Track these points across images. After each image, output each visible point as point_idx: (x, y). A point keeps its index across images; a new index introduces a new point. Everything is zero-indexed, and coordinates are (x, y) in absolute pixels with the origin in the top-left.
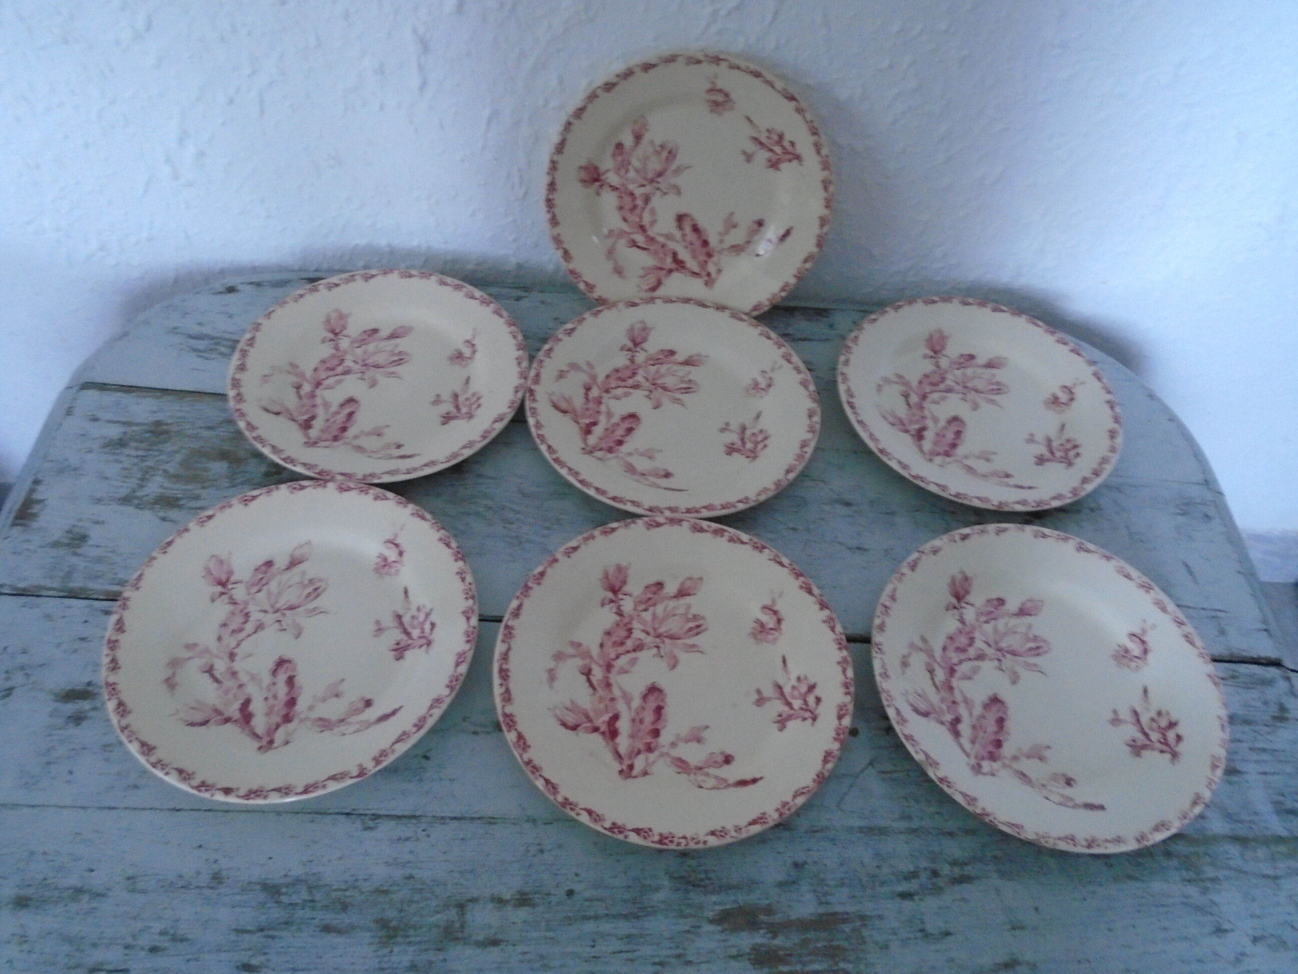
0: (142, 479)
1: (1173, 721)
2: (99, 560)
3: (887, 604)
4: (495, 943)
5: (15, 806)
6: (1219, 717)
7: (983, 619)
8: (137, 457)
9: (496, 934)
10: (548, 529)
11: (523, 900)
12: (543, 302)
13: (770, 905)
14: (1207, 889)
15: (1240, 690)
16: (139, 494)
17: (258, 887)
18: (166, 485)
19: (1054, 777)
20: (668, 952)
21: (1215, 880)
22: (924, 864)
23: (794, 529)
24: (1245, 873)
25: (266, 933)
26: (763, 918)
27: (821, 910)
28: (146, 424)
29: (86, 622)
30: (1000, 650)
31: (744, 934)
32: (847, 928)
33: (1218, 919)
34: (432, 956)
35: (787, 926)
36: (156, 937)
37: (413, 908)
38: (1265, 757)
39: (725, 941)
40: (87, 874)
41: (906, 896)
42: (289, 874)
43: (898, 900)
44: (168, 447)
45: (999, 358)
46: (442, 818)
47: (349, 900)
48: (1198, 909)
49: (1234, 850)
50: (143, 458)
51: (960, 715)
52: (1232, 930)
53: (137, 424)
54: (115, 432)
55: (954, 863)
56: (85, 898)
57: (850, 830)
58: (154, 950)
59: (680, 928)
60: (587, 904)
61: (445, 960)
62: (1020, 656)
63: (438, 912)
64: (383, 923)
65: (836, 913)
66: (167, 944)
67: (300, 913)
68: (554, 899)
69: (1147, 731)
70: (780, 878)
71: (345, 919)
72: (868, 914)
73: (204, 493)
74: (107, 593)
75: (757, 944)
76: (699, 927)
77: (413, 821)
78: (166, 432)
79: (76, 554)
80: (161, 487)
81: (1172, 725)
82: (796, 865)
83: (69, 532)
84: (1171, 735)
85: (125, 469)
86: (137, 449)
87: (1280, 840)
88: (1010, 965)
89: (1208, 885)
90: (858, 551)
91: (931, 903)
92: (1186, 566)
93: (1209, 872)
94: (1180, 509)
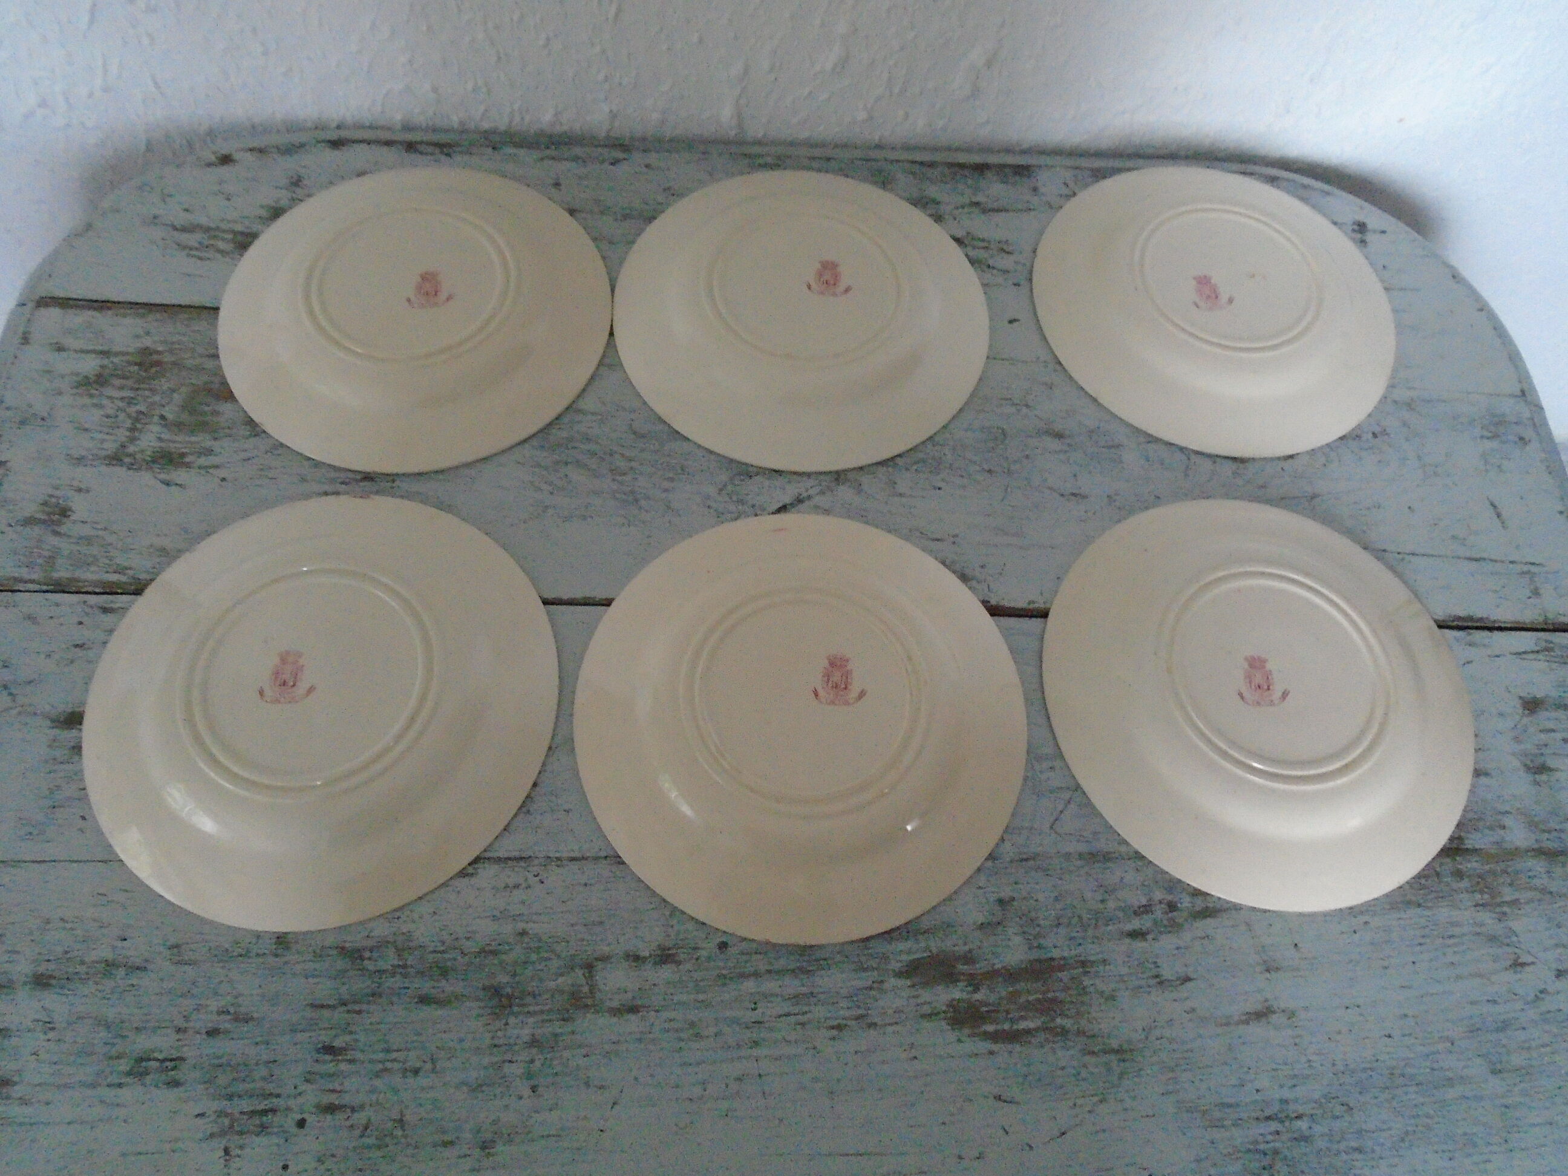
0: (132, 429)
2: (88, 540)
4: (633, 1009)
5: (17, 863)
8: (122, 399)
9: (634, 998)
10: (671, 480)
11: (665, 957)
12: (647, 166)
13: (970, 951)
14: (1504, 914)
15: (1554, 666)
16: (131, 449)
17: (335, 952)
18: (163, 436)
20: (847, 1013)
21: (1515, 903)
22: (1158, 895)
23: (990, 471)
24: (1551, 893)
25: (350, 1007)
26: (961, 967)
27: (1035, 955)
28: (127, 354)
29: (81, 623)
31: (939, 988)
32: (1064, 975)
33: (1517, 950)
34: (557, 1027)
35: (991, 976)
36: (215, 1017)
37: (529, 972)
39: (917, 997)
40: (119, 944)
41: (1137, 935)
42: (372, 934)
43: (1127, 941)
44: (164, 384)
46: (558, 859)
47: (449, 964)
48: (1492, 939)
49: (1538, 866)
50: (130, 401)
52: (1533, 963)
53: (116, 354)
54: (90, 365)
55: (1197, 893)
56: (122, 972)
57: (1067, 856)
58: (212, 1033)
59: (860, 984)
60: (744, 958)
61: (573, 1033)
63: (562, 975)
64: (495, 991)
65: (1052, 959)
66: (228, 1026)
67: (390, 982)
68: (704, 953)
70: (981, 919)
71: (448, 987)
72: (1092, 958)
73: (216, 445)
74: (103, 584)
75: (953, 1000)
76: (882, 982)
77: (522, 864)
78: (158, 363)
79: (56, 533)
80: (160, 439)
82: (1001, 902)
83: (45, 504)
85: (108, 417)
86: (122, 388)
88: (1262, 1014)
89: (1505, 909)
90: (1073, 498)
91: (1168, 942)
92: (1493, 505)
93: (1507, 894)
94: (1489, 431)
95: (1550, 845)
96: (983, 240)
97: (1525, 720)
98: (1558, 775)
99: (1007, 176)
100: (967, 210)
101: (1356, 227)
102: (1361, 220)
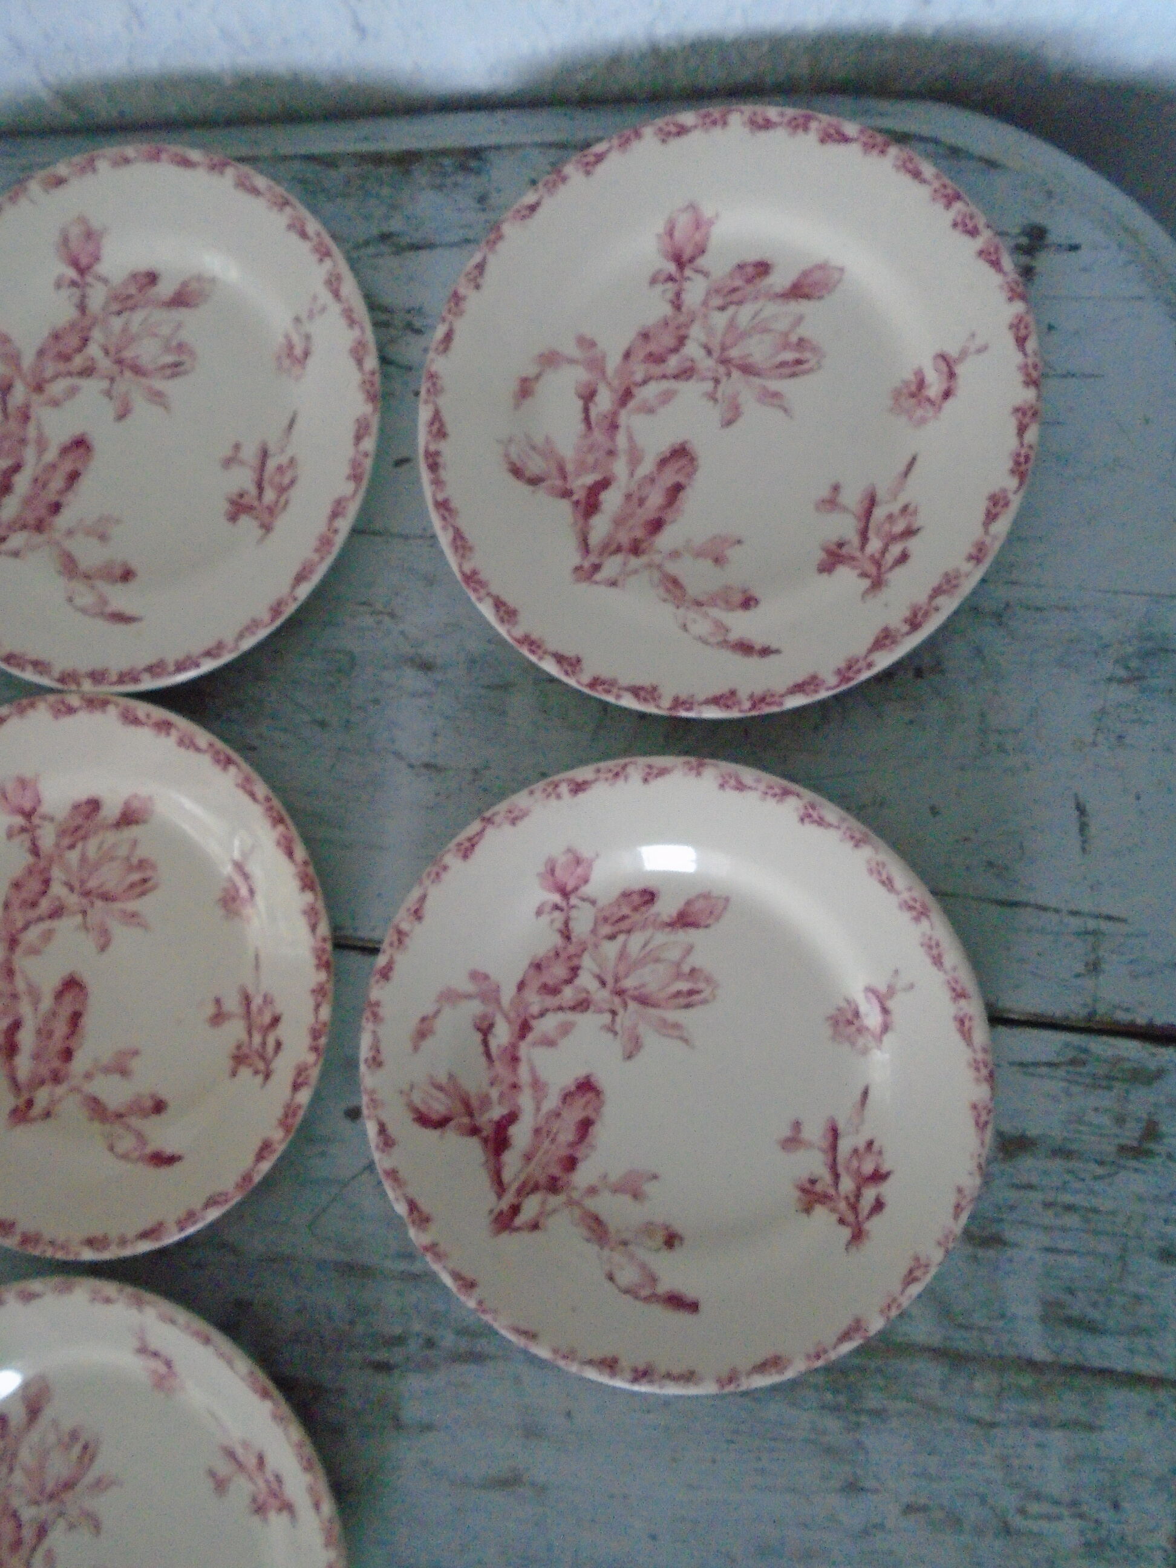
1: (885, 1168)
3: (405, 926)
6: (960, 1190)
7: (606, 930)
14: (858, 1425)
15: (1075, 1089)
19: (648, 1229)
21: (878, 1414)
22: (417, 1327)
23: (323, 724)
24: (938, 1410)
30: (620, 993)
33: (859, 1471)
38: (1072, 1220)
41: (381, 1367)
43: (370, 1372)
45: (822, 267)
48: (832, 1451)
49: (933, 1371)
51: (519, 1107)
52: (876, 1491)
55: (463, 1332)
57: (321, 1265)
62: (655, 1005)
69: (841, 1169)
72: (326, 1384)
81: (878, 1177)
84: (870, 1194)
87: (1032, 1365)
88: (509, 1482)
89: (864, 1419)
90: (423, 771)
91: (416, 1382)
92: (1081, 810)
93: (873, 1400)
94: (1127, 668)
95: (962, 1346)
96: (383, 309)
97: (995, 1168)
98: (1010, 1252)
99: (445, 175)
100: (371, 250)
101: (1024, 241)
102: (1038, 218)
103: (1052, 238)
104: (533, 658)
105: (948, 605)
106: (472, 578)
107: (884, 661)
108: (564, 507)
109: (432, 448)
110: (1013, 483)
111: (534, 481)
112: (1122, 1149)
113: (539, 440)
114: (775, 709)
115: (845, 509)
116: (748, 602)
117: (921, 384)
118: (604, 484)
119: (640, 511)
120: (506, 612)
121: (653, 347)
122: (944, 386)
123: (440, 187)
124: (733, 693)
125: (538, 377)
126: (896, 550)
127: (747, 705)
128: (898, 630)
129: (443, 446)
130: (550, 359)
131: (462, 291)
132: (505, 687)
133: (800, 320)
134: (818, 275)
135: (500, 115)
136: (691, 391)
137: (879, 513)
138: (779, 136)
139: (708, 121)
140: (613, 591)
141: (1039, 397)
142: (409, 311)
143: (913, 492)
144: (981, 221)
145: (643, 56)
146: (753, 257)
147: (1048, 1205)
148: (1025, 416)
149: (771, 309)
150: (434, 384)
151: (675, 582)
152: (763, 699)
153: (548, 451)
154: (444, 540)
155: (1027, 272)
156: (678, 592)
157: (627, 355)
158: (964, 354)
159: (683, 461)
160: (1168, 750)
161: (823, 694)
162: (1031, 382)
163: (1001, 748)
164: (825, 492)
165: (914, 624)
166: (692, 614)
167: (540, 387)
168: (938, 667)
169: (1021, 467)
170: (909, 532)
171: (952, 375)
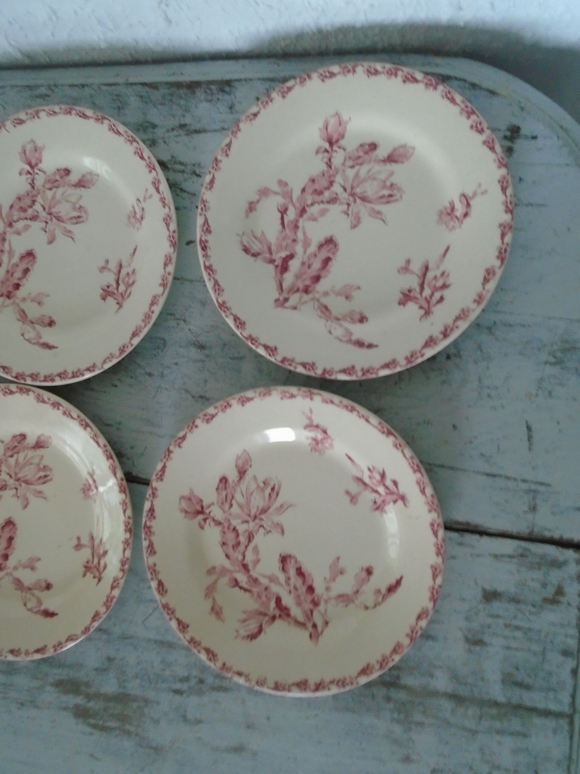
13: (88, 681)
14: (411, 729)
15: (522, 569)
20: (26, 698)
21: (420, 724)
22: (195, 673)
23: (150, 375)
24: (450, 724)
26: (83, 688)
31: (71, 696)
32: (135, 705)
33: (410, 751)
35: (97, 696)
39: (59, 698)
41: (178, 692)
43: (172, 694)
45: (404, 146)
49: (447, 705)
52: (418, 761)
57: (149, 640)
59: (34, 685)
65: (129, 694)
72: (150, 699)
75: (78, 703)
76: (44, 686)
82: (109, 658)
87: (496, 704)
88: (239, 749)
89: (412, 726)
90: (200, 399)
91: (193, 700)
92: (529, 428)
93: (418, 717)
94: (555, 357)
95: (461, 693)
96: (181, 164)
97: (481, 607)
98: (488, 649)
99: (212, 94)
100: (175, 133)
101: (508, 134)
102: (516, 122)
103: (523, 131)
104: (253, 347)
105: (463, 326)
106: (222, 305)
107: (429, 353)
108: (271, 268)
109: (203, 238)
110: (498, 263)
111: (255, 255)
112: (545, 600)
113: (258, 234)
114: (374, 376)
115: (412, 272)
116: (362, 319)
117: (453, 209)
118: (291, 256)
119: (308, 271)
120: (240, 323)
121: (317, 186)
122: (465, 211)
123: (210, 101)
124: (353, 367)
125: (258, 201)
126: (437, 295)
127: (360, 374)
128: (437, 337)
129: (209, 237)
130: (264, 192)
131: (219, 158)
132: (241, 358)
133: (392, 174)
134: (401, 151)
135: (241, 62)
136: (336, 209)
137: (430, 275)
138: (382, 79)
139: (346, 70)
140: (295, 312)
141: (512, 219)
142: (194, 165)
143: (447, 265)
144: (485, 125)
145: (314, 34)
146: (368, 140)
147: (506, 626)
148: (504, 229)
149: (377, 167)
150: (205, 206)
151: (326, 308)
152: (368, 371)
153: (262, 239)
154: (209, 285)
155: (509, 151)
156: (327, 313)
157: (303, 190)
158: (475, 194)
159: (331, 246)
160: (575, 399)
161: (398, 369)
162: (509, 210)
163: (489, 396)
164: (403, 264)
165: (445, 335)
166: (334, 325)
167: (259, 207)
168: (458, 355)
169: (501, 256)
170: (445, 286)
171: (468, 205)
